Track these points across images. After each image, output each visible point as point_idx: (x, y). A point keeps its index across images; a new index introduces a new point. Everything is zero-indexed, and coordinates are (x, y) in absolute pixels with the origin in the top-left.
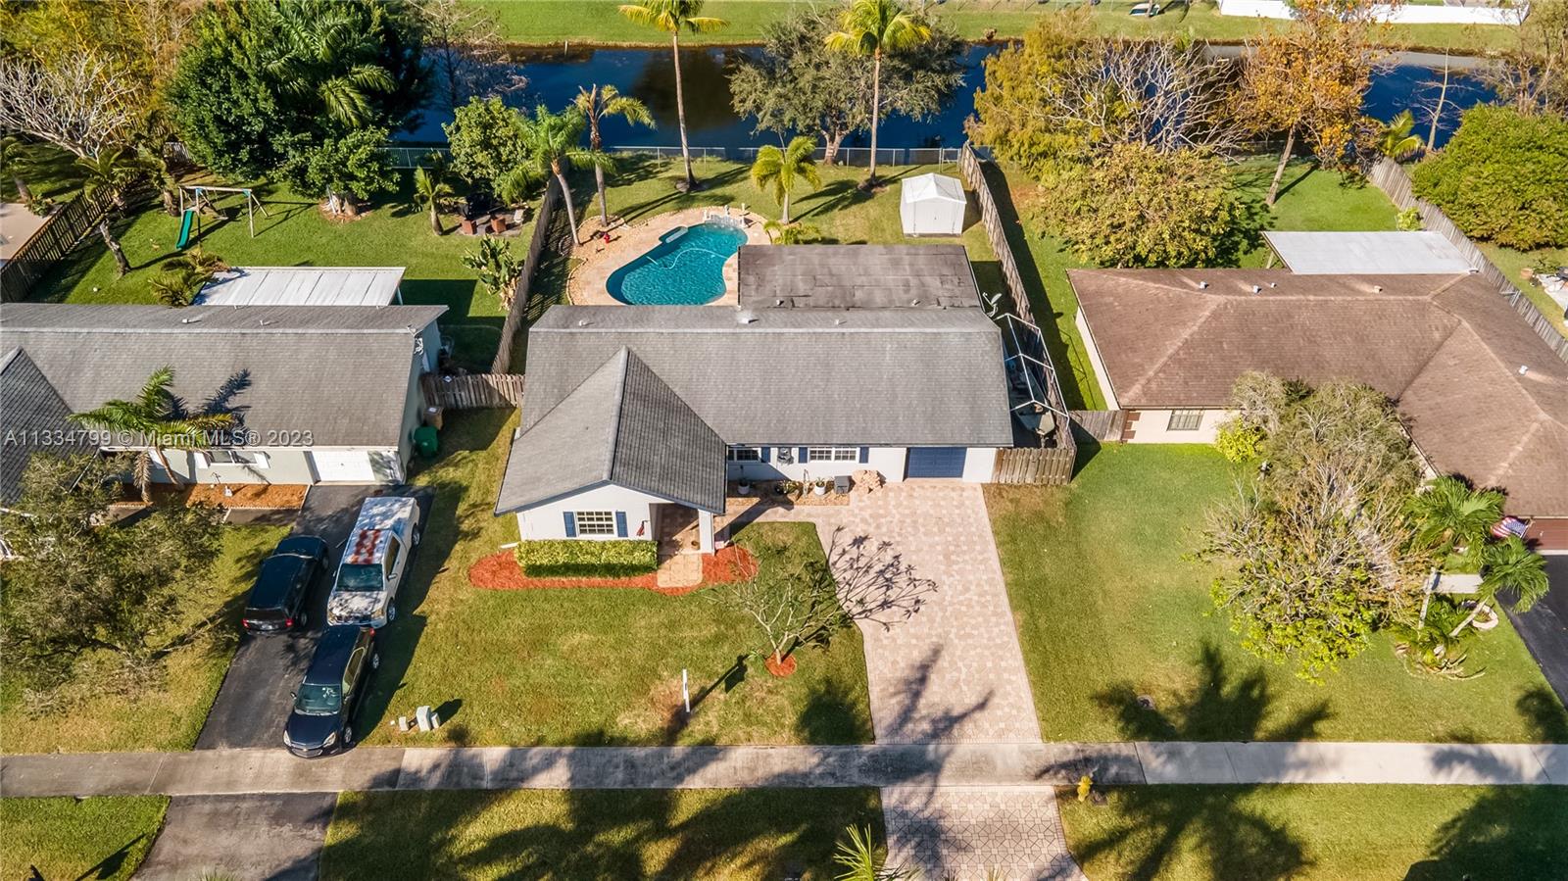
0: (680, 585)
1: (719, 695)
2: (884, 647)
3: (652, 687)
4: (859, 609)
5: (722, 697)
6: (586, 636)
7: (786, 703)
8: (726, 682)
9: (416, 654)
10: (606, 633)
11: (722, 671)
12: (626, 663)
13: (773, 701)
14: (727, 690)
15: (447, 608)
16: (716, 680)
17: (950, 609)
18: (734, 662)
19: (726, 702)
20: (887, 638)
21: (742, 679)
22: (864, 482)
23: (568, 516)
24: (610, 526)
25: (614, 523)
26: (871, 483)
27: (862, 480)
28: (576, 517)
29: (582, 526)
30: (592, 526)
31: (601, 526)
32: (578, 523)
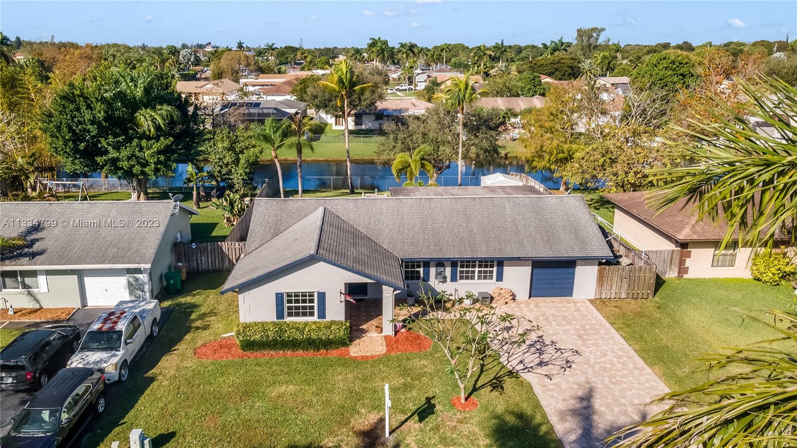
0: (369, 354)
1: (414, 425)
2: (552, 390)
3: (352, 420)
4: (521, 366)
5: (417, 425)
6: (291, 387)
7: (477, 429)
8: (418, 414)
9: (140, 402)
10: (309, 385)
11: (414, 408)
12: (328, 403)
13: (466, 429)
14: (421, 420)
15: (173, 372)
16: (409, 414)
17: (597, 367)
18: (423, 401)
19: (421, 430)
20: (552, 385)
21: (433, 413)
22: (501, 296)
23: (279, 297)
24: (312, 308)
25: (315, 304)
26: (506, 296)
27: (500, 294)
28: (285, 298)
29: (290, 308)
30: (297, 308)
31: (304, 308)
32: (286, 305)
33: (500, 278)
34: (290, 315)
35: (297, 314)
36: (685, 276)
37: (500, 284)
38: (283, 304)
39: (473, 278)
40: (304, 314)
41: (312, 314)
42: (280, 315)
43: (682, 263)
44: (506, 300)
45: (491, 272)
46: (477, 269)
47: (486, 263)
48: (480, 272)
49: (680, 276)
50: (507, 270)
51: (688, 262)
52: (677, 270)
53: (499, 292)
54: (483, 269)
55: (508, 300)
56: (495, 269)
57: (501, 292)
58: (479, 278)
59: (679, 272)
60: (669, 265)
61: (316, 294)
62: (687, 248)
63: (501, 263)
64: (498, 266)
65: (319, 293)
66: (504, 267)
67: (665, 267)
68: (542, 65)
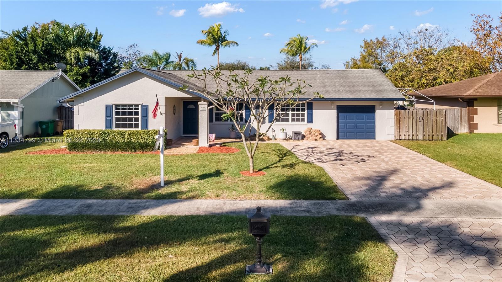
0: (179, 154)
1: (194, 181)
4: (317, 161)
5: (196, 181)
20: (343, 168)
22: (311, 134)
23: (109, 108)
24: (137, 120)
25: (140, 117)
26: (316, 134)
27: (310, 133)
28: (114, 110)
29: (118, 120)
30: (124, 120)
31: (130, 120)
32: (115, 117)
33: (310, 120)
34: (118, 126)
35: (124, 126)
36: (476, 131)
37: (310, 125)
38: (111, 115)
39: (287, 120)
40: (130, 126)
41: (136, 126)
42: (109, 125)
43: (471, 119)
44: (316, 138)
45: (303, 115)
46: (290, 112)
47: (298, 107)
48: (293, 115)
49: (471, 131)
50: (316, 113)
51: (476, 119)
52: (467, 126)
53: (309, 130)
54: (296, 112)
55: (318, 138)
56: (306, 112)
57: (311, 130)
58: (293, 120)
59: (470, 128)
60: (459, 122)
61: (140, 107)
62: (473, 106)
64: (308, 109)
65: (143, 106)
66: (314, 111)
67: (457, 124)
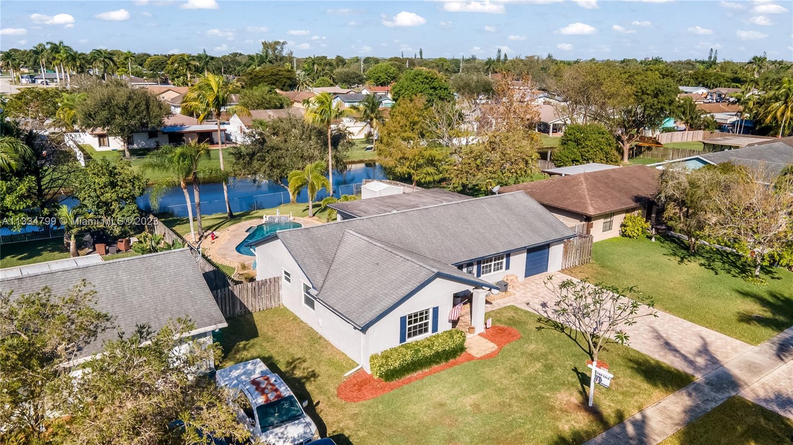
0: (488, 352)
23: (403, 321)
24: (427, 324)
25: (430, 320)
28: (407, 320)
29: (410, 329)
30: (416, 328)
31: (421, 326)
32: (408, 327)
33: (508, 266)
34: (410, 336)
35: (415, 334)
37: (507, 272)
38: (405, 327)
39: (490, 270)
40: (421, 332)
41: (427, 330)
42: (403, 338)
43: (588, 232)
45: (502, 263)
46: (493, 263)
47: (498, 257)
48: (495, 265)
50: (513, 259)
51: (592, 232)
54: (497, 262)
56: (504, 260)
58: (494, 270)
62: (591, 221)
63: (508, 255)
64: (506, 257)
65: (433, 309)
66: (511, 257)
68: (263, 76)
